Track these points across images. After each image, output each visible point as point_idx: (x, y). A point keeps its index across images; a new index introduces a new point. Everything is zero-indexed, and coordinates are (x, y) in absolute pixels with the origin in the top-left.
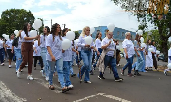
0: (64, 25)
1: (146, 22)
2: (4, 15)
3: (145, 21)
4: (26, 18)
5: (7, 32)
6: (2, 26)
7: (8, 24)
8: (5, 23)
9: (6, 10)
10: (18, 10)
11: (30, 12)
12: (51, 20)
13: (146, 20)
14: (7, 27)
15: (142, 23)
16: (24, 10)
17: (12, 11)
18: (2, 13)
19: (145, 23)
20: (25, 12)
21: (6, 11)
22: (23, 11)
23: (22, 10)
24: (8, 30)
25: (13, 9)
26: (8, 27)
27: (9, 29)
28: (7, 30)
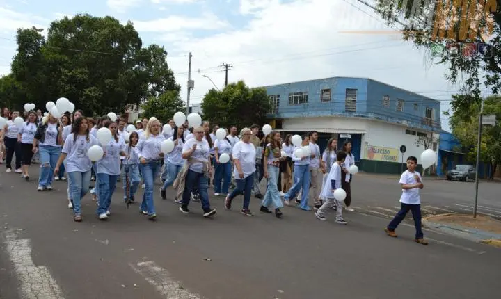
0: (227, 66)
1: (478, 85)
2: (57, 33)
3: (475, 83)
4: (117, 44)
5: (63, 80)
6: (50, 64)
7: (66, 58)
8: (58, 56)
9: (63, 18)
10: (95, 20)
11: (130, 26)
12: (191, 56)
13: (477, 80)
14: (64, 67)
15: (464, 88)
16: (113, 20)
17: (79, 21)
18: (50, 27)
19: (474, 88)
20: (115, 27)
21: (62, 22)
22: (111, 23)
23: (108, 18)
24: (66, 76)
25: (82, 15)
26: (66, 68)
27: (69, 74)
28: (63, 77)
